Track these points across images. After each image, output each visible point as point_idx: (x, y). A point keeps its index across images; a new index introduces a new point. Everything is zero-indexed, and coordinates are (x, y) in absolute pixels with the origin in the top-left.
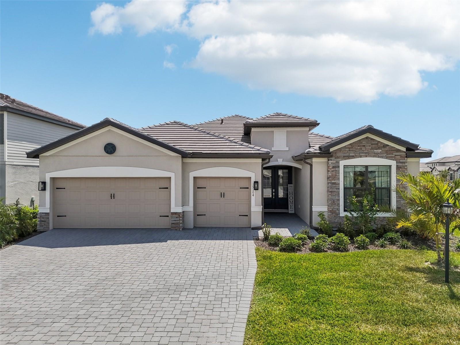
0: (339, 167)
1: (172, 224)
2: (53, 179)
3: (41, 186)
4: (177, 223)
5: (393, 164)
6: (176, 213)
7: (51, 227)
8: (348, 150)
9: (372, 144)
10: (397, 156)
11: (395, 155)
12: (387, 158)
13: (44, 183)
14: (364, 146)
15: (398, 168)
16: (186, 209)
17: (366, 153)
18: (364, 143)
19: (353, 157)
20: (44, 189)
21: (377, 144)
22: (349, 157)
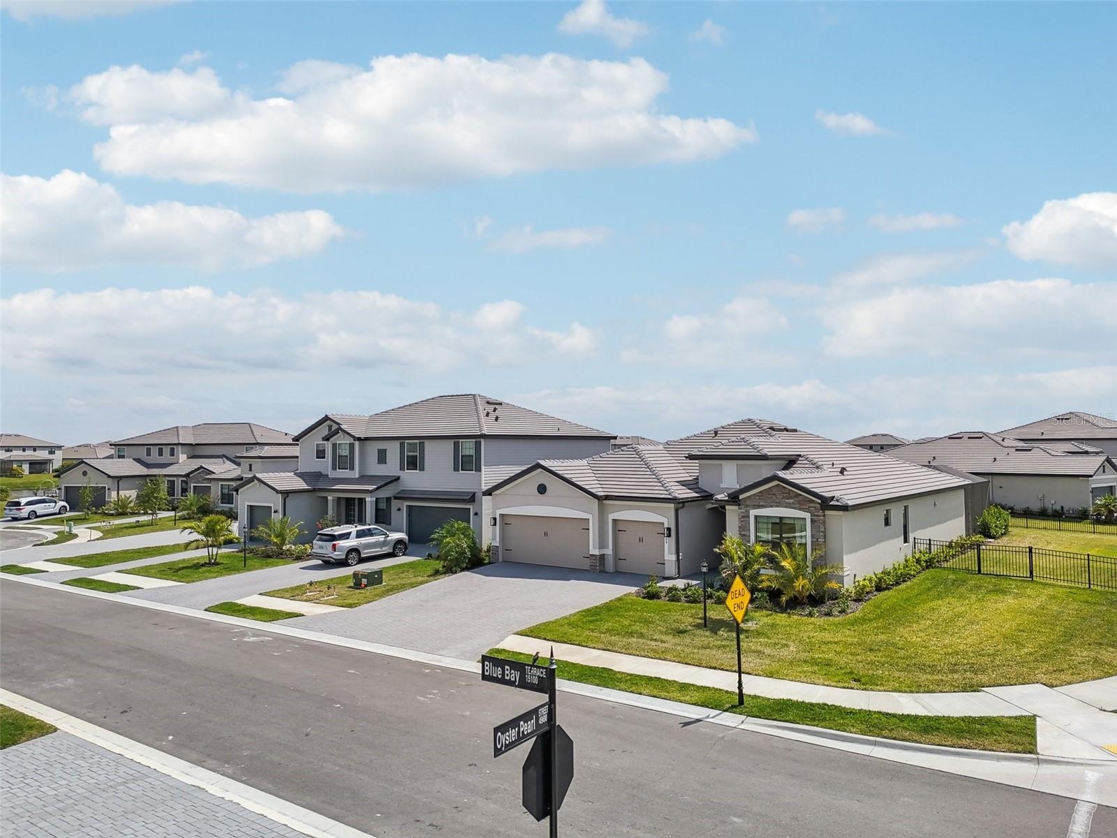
0: (749, 517)
1: (591, 565)
2: (502, 516)
3: (493, 521)
4: (595, 566)
5: (807, 516)
6: (593, 555)
7: (501, 559)
8: (758, 498)
9: (783, 493)
10: (811, 507)
11: (809, 507)
12: (800, 509)
13: (495, 519)
14: (774, 494)
15: (812, 521)
16: (605, 551)
17: (777, 503)
18: (775, 491)
19: (763, 507)
20: (495, 524)
21: (789, 493)
22: (759, 507)
